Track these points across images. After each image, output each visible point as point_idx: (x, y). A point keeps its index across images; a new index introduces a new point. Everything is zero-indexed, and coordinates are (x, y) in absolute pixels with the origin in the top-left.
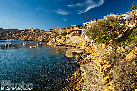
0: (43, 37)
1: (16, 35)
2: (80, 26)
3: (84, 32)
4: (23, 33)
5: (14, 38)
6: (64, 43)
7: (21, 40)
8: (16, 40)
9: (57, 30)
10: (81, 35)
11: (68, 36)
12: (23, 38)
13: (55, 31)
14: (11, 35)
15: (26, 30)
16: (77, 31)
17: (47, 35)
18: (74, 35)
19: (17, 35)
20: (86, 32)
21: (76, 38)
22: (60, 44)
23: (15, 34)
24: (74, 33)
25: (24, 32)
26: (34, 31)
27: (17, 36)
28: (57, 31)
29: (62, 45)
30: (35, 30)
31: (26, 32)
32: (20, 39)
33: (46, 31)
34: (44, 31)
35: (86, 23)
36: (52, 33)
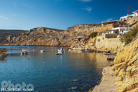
0: (58, 39)
1: (18, 38)
2: (115, 22)
3: (121, 32)
4: (28, 35)
5: (16, 43)
6: (93, 48)
7: (25, 45)
8: (19, 45)
9: (80, 28)
10: (118, 36)
11: (98, 37)
12: (28, 43)
13: (77, 30)
14: (11, 39)
15: (31, 31)
16: (112, 30)
17: (65, 36)
18: (108, 36)
19: (20, 38)
20: (124, 32)
21: (110, 41)
22: (88, 49)
23: (16, 36)
24: (107, 33)
25: (29, 33)
26: (43, 31)
27: (19, 40)
28: (80, 30)
29: (91, 51)
30: (45, 29)
31: (32, 33)
32: (24, 43)
33: (61, 31)
34: (59, 31)
35: (125, 17)
36: (71, 33)
